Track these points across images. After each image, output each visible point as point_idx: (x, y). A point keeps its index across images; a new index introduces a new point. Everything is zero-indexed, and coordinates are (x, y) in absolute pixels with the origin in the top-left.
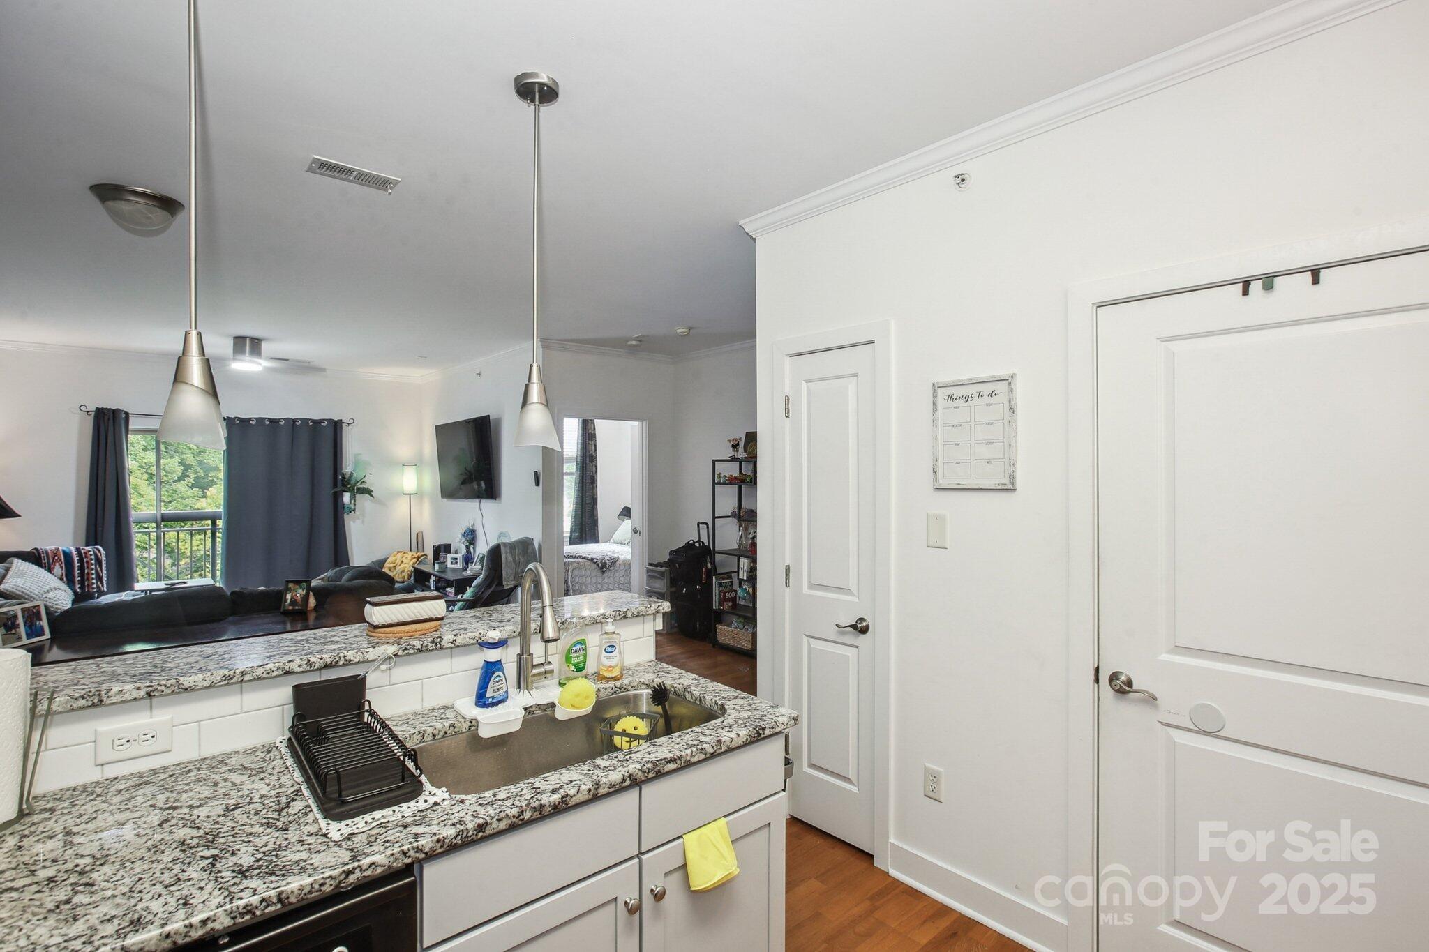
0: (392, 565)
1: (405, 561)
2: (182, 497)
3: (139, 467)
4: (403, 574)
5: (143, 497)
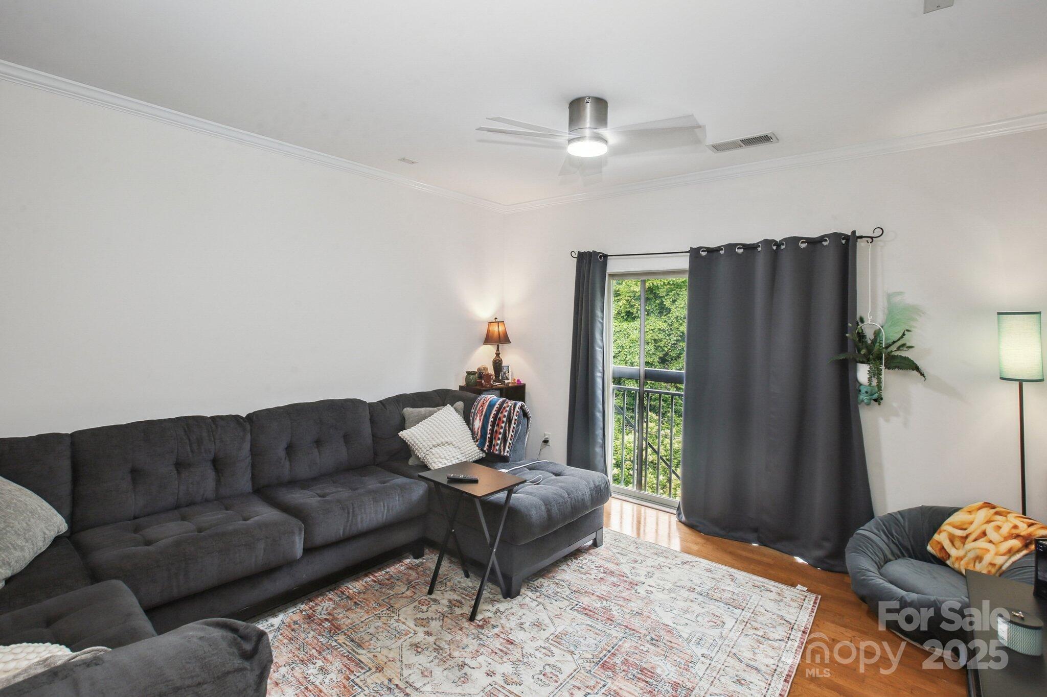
0: (960, 533)
1: (991, 534)
4: (978, 566)
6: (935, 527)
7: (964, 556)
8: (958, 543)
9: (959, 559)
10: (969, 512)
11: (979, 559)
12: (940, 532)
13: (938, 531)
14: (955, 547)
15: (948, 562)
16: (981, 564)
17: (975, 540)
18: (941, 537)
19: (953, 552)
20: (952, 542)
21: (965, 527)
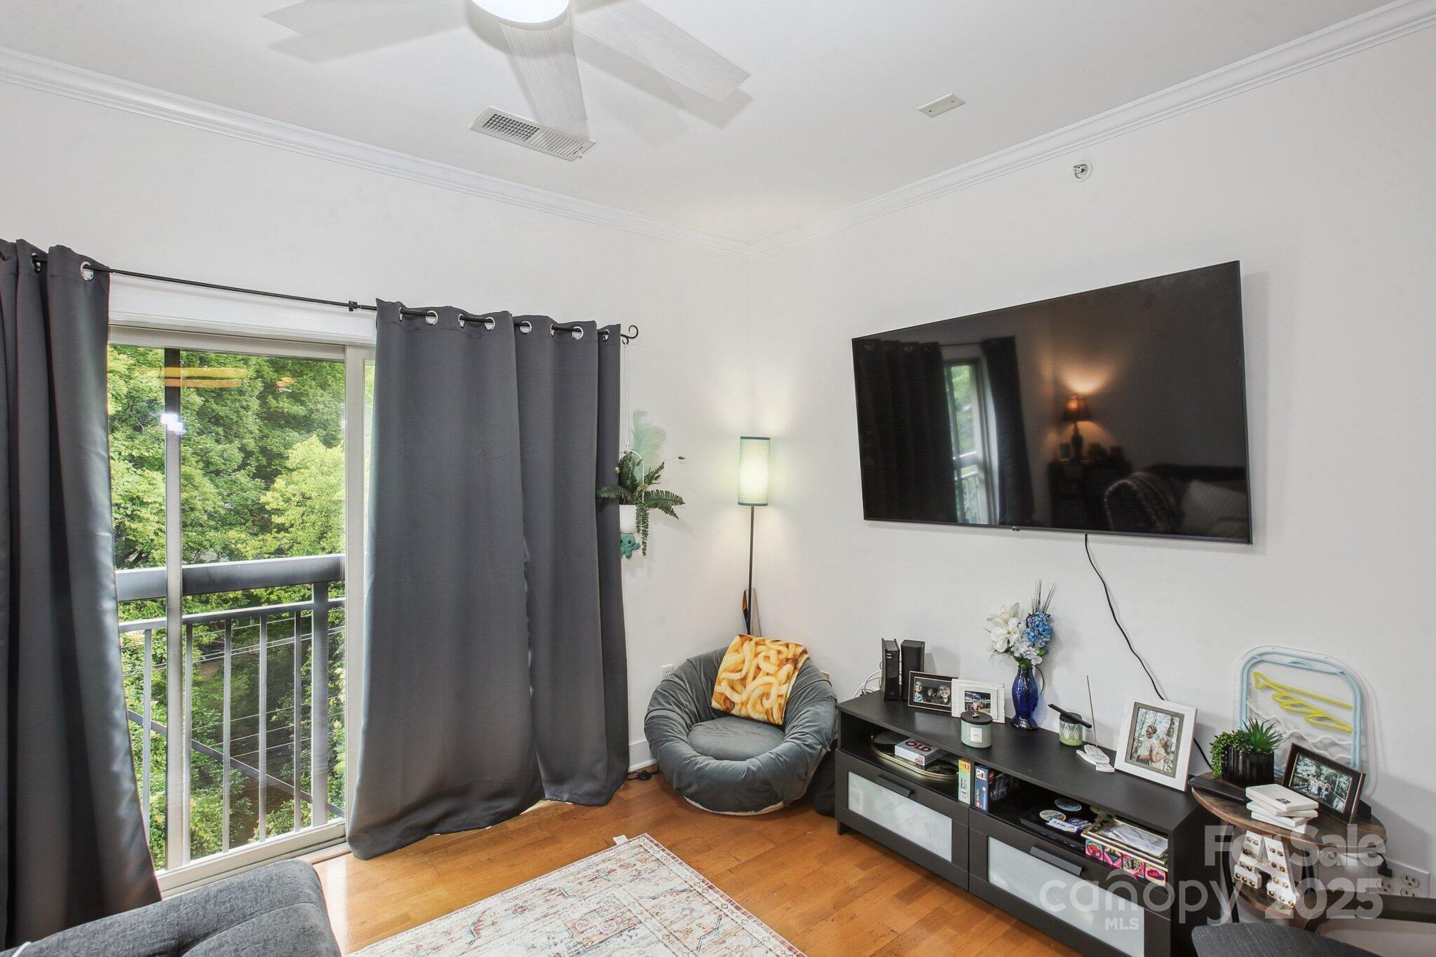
0: (737, 676)
1: (765, 667)
2: (242, 489)
3: (193, 453)
4: (767, 704)
5: (197, 490)
6: (712, 679)
7: (749, 699)
8: (739, 687)
9: (744, 704)
10: (736, 651)
11: (766, 695)
12: (720, 682)
13: (717, 681)
14: (737, 691)
15: (734, 712)
16: (770, 700)
17: (754, 678)
18: (721, 688)
19: (735, 698)
20: (732, 688)
21: (739, 668)
